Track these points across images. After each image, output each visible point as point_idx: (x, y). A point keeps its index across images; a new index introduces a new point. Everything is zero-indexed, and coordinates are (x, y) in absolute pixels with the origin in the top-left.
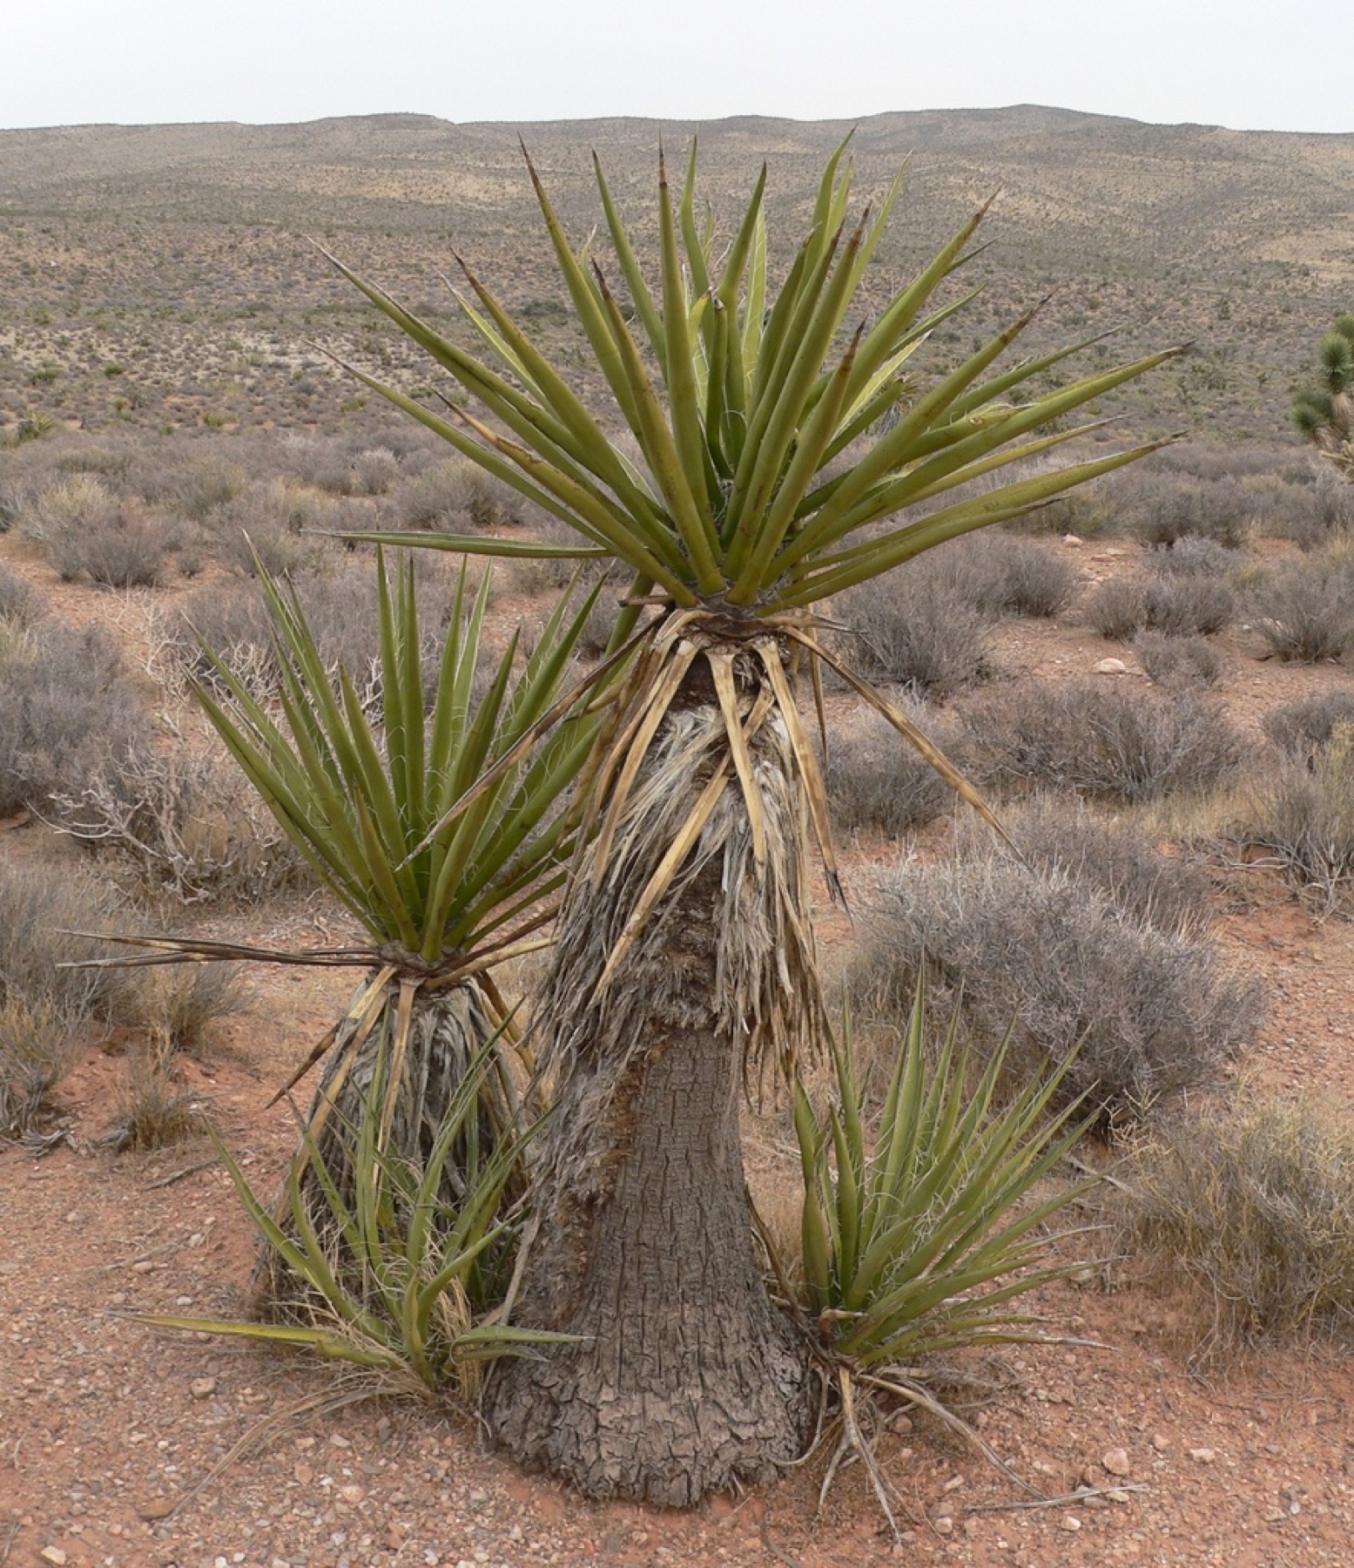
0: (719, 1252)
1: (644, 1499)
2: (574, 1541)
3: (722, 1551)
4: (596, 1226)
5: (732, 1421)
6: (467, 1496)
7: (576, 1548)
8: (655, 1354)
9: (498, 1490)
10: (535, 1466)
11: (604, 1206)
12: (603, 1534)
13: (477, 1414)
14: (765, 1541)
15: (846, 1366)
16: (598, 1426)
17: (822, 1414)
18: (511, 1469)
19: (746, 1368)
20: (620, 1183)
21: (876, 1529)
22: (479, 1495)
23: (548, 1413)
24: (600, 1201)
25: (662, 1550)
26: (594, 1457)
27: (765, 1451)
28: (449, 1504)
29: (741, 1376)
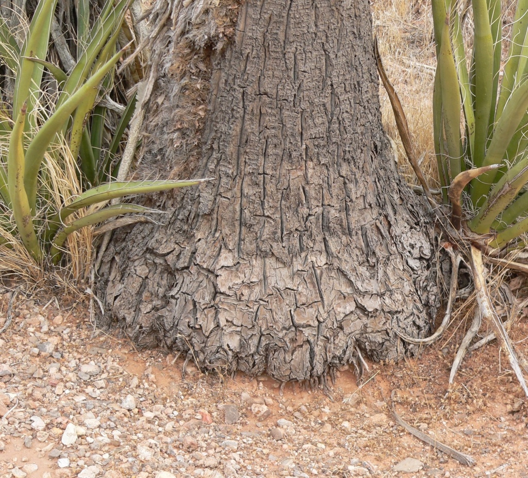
0: (345, 106)
1: (265, 373)
2: (191, 411)
3: (346, 424)
4: (215, 75)
5: (357, 291)
6: (77, 368)
7: (192, 417)
8: (277, 216)
9: (110, 364)
10: (149, 340)
11: (223, 52)
12: (221, 406)
13: (89, 291)
14: (391, 416)
15: (478, 247)
16: (216, 293)
17: (452, 295)
18: (125, 345)
19: (373, 236)
20: (241, 26)
21: (509, 407)
22: (90, 367)
23: (164, 282)
24: (219, 46)
25: (282, 421)
26: (212, 326)
27: (392, 326)
28: (59, 376)
29: (367, 245)
